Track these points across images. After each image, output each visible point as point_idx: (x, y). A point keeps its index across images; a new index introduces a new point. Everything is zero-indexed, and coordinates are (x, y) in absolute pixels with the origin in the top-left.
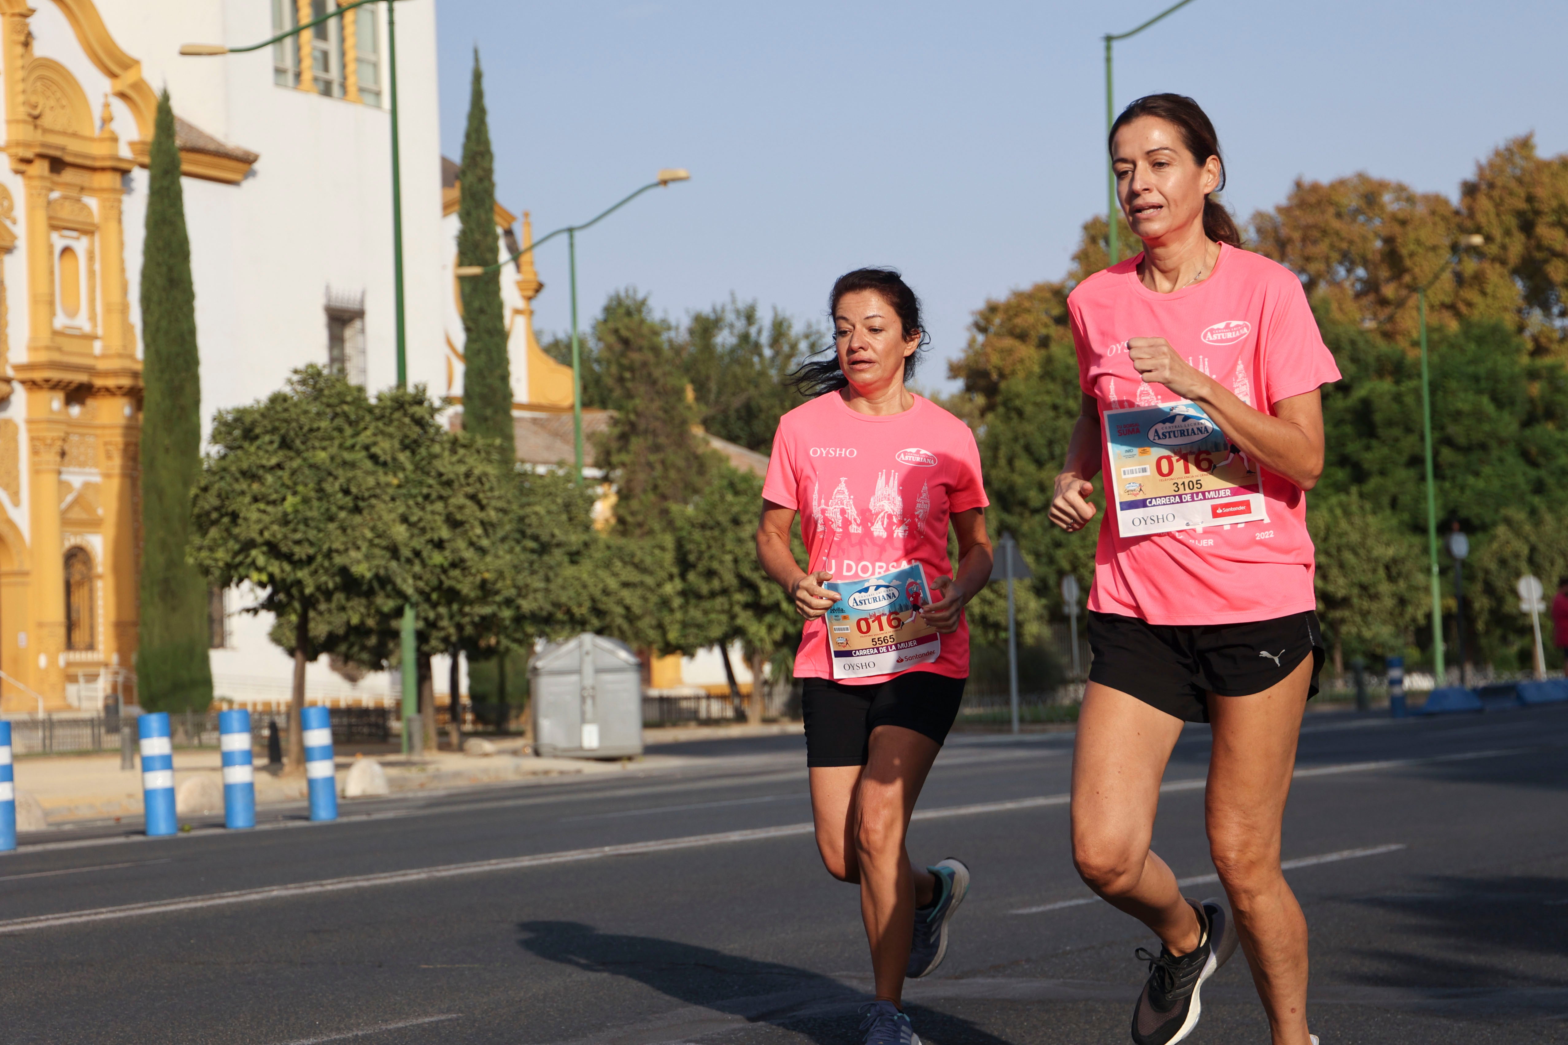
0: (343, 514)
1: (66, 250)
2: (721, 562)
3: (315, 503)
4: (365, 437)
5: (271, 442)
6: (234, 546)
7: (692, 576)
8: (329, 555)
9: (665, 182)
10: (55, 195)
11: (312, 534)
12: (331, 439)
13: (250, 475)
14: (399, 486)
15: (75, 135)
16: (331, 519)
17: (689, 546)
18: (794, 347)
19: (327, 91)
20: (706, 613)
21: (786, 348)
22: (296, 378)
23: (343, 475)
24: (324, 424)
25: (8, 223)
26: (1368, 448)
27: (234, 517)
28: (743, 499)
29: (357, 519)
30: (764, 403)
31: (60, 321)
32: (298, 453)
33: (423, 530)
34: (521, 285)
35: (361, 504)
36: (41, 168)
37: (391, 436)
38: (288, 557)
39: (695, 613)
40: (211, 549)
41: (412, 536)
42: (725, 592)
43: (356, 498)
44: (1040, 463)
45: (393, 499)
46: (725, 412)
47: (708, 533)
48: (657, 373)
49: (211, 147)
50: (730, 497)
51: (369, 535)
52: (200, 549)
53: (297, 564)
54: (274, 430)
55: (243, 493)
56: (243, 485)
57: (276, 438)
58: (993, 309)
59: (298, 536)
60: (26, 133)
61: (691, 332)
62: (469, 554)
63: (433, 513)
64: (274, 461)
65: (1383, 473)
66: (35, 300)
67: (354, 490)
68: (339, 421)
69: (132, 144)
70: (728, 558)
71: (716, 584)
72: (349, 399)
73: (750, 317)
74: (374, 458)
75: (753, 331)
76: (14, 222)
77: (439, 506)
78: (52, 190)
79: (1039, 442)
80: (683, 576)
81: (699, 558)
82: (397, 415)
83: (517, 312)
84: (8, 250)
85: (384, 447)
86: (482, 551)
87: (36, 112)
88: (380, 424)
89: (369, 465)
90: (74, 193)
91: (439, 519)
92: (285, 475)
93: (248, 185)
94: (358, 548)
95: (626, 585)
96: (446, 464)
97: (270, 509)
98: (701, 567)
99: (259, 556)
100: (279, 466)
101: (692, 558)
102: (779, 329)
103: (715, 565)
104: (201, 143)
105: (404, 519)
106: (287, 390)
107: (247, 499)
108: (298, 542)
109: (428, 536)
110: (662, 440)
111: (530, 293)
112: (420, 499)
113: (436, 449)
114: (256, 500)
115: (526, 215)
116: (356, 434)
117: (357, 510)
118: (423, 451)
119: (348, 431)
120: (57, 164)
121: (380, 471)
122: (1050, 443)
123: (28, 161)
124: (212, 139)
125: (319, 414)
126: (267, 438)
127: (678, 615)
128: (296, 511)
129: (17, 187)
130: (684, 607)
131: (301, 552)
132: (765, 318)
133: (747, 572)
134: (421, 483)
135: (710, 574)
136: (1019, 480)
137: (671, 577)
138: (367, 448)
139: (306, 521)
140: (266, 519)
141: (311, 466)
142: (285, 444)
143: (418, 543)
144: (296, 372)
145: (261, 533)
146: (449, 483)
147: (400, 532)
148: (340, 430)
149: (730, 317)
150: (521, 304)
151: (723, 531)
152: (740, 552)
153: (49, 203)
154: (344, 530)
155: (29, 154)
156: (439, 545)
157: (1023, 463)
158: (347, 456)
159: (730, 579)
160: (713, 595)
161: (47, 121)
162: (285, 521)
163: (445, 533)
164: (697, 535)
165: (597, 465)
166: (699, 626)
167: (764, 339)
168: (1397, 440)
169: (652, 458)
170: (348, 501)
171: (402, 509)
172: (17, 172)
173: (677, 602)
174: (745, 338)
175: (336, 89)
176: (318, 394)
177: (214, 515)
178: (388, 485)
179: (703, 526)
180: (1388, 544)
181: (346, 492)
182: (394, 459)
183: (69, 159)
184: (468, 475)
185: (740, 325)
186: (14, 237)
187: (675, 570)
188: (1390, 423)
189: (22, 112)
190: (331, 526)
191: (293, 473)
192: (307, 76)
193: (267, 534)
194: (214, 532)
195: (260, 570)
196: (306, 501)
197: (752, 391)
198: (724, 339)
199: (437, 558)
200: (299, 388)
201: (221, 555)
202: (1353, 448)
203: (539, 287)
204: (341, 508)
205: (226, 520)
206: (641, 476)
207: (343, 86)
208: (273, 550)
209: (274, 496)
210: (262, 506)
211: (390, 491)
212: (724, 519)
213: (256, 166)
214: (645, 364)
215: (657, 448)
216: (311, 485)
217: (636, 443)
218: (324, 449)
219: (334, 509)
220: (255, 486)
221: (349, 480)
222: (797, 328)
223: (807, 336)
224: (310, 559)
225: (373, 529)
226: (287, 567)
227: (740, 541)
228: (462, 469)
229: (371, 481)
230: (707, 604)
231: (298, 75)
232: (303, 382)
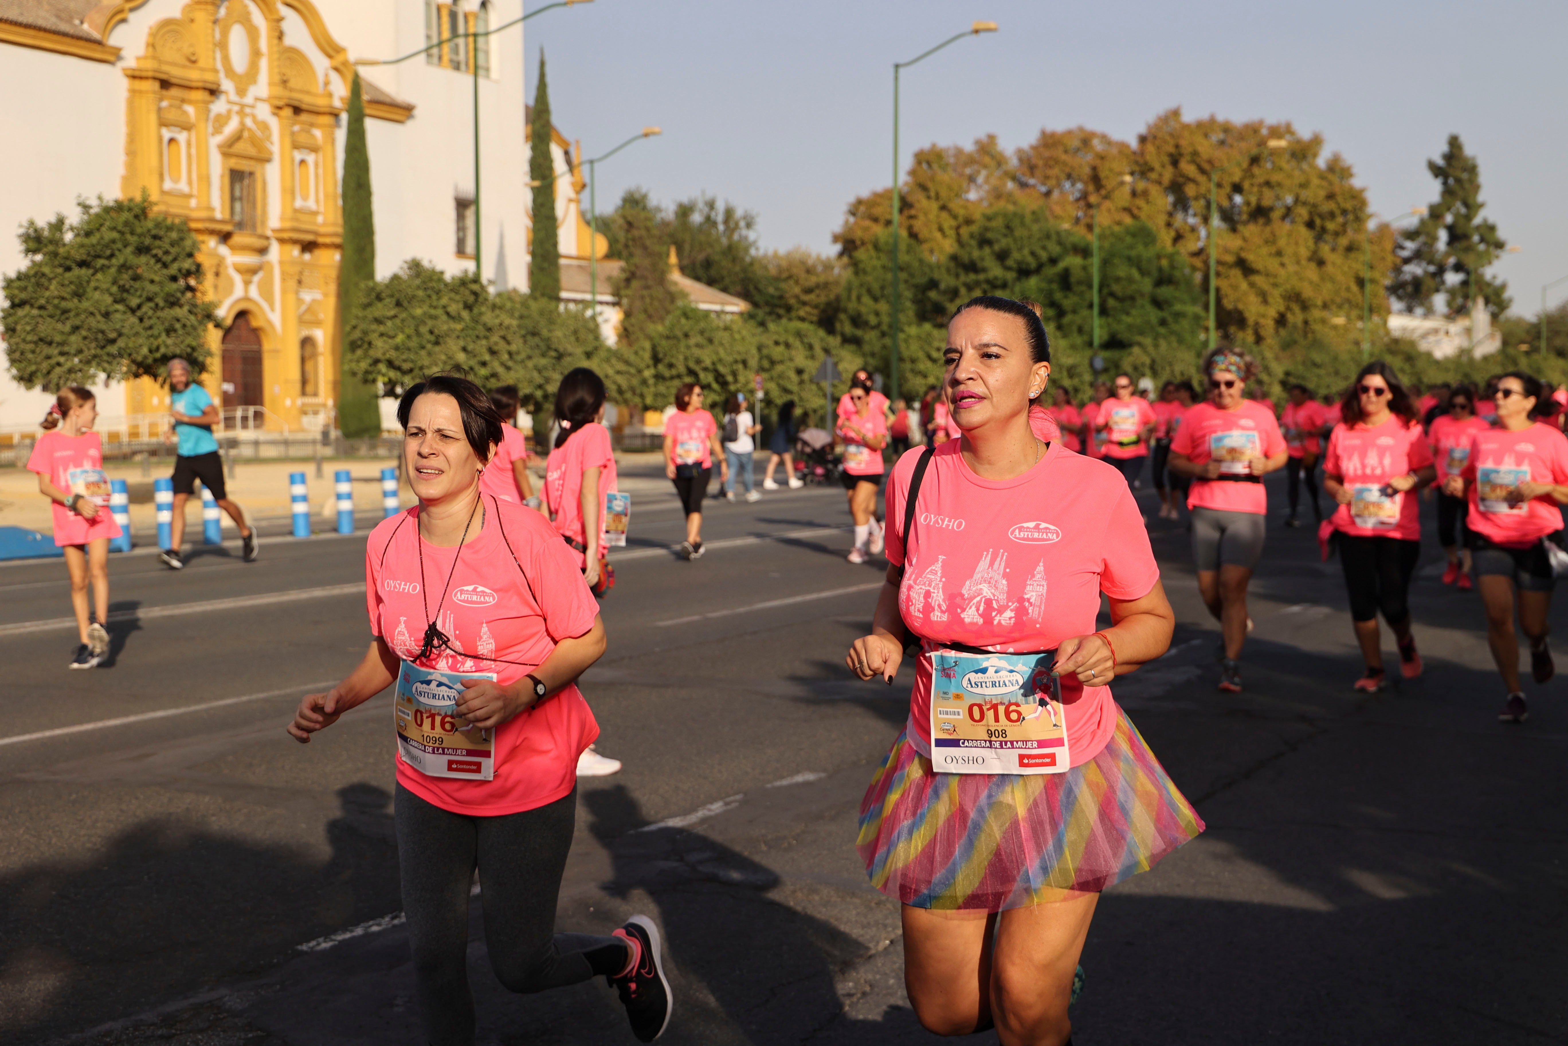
0: (429, 346)
1: (302, 162)
2: (677, 359)
3: (415, 339)
4: (444, 301)
5: (390, 303)
6: (369, 361)
7: (661, 367)
8: (421, 368)
9: (646, 135)
10: (296, 128)
11: (412, 356)
12: (424, 301)
13: (378, 321)
14: (463, 330)
15: (308, 93)
16: (423, 347)
17: (659, 349)
18: (737, 224)
19: (457, 67)
20: (668, 388)
21: (732, 225)
22: (405, 266)
23: (430, 323)
24: (420, 293)
25: (268, 145)
26: (1066, 297)
27: (370, 344)
28: (691, 322)
29: (437, 349)
30: (717, 258)
31: (299, 203)
32: (406, 309)
33: (475, 356)
34: (573, 184)
35: (441, 340)
36: (288, 112)
37: (458, 302)
38: (399, 369)
39: (662, 388)
40: (358, 361)
41: (468, 359)
42: (679, 376)
43: (438, 337)
44: (876, 299)
45: (458, 337)
46: (693, 264)
47: (671, 342)
48: (648, 242)
49: (388, 100)
50: (683, 321)
51: (443, 357)
52: (351, 361)
53: (404, 373)
54: (392, 296)
55: (374, 331)
56: (374, 327)
57: (394, 301)
58: (859, 202)
59: (404, 357)
60: (279, 91)
61: (676, 214)
62: (500, 370)
63: (482, 346)
64: (392, 313)
65: (1074, 312)
66: (284, 190)
67: (436, 331)
68: (429, 292)
69: (342, 99)
70: (681, 357)
71: (674, 372)
72: (435, 278)
73: (711, 205)
74: (448, 314)
75: (713, 214)
76: (272, 143)
77: (484, 342)
78: (294, 124)
79: (876, 287)
80: (655, 365)
81: (665, 355)
82: (462, 289)
83: (570, 200)
84: (268, 160)
85: (453, 308)
86: (508, 368)
87: (285, 78)
88: (452, 295)
89: (444, 317)
90: (307, 127)
91: (484, 350)
92: (397, 321)
93: (410, 124)
94: (436, 365)
95: (618, 372)
96: (489, 318)
97: (390, 341)
98: (666, 361)
99: (382, 367)
100: (395, 316)
101: (661, 356)
102: (729, 213)
103: (674, 361)
104: (382, 98)
105: (464, 349)
106: (401, 273)
107: (376, 335)
108: (405, 361)
109: (478, 358)
110: (650, 282)
111: (578, 188)
112: (474, 338)
113: (483, 309)
114: (382, 335)
115: (577, 142)
116: (439, 299)
117: (437, 343)
118: (475, 311)
119: (434, 297)
120: (297, 110)
121: (451, 322)
122: (882, 288)
123: (279, 108)
124: (388, 96)
125: (418, 288)
126: (388, 300)
127: (652, 389)
128: (403, 343)
129: (274, 124)
130: (656, 385)
131: (406, 366)
132: (720, 206)
133: (692, 365)
134: (474, 329)
135: (671, 366)
136: (863, 310)
137: (648, 367)
138: (444, 307)
139: (409, 349)
140: (387, 346)
141: (413, 318)
142: (398, 304)
143: (473, 362)
144: (406, 262)
145: (384, 354)
146: (489, 330)
147: (461, 357)
148: (429, 297)
149: (701, 205)
150: (572, 195)
151: (679, 340)
152: (688, 353)
153: (293, 134)
154: (429, 354)
155: (281, 103)
156: (484, 364)
157: (866, 299)
158: (433, 312)
159: (682, 369)
160: (672, 378)
161: (292, 84)
162: (397, 348)
163: (487, 357)
164: (664, 343)
165: (613, 295)
166: (664, 396)
167: (720, 218)
168: (1082, 293)
169: (645, 293)
170: (432, 338)
171: (462, 343)
172: (275, 114)
173: (651, 381)
174: (708, 218)
175: (463, 67)
176: (418, 275)
177: (359, 343)
178: (455, 330)
179: (668, 338)
180: (1069, 356)
181: (431, 332)
182: (459, 314)
183: (304, 106)
184: (501, 325)
185: (706, 210)
186: (271, 153)
187: (651, 362)
188: (1080, 283)
189: (277, 78)
190: (423, 353)
191: (403, 321)
192: (446, 58)
193: (388, 356)
194: (359, 352)
195: (384, 375)
196: (409, 337)
197: (709, 250)
198: (697, 218)
199: (483, 372)
200: (408, 271)
201: (364, 365)
202: (1058, 296)
203: (584, 186)
204: (429, 342)
205: (366, 346)
206: (638, 304)
207: (467, 64)
208: (390, 364)
209: (391, 333)
210: (385, 338)
211: (457, 333)
212: (679, 334)
213: (416, 112)
214: (641, 238)
215: (647, 287)
216: (413, 327)
217: (635, 284)
218: (420, 307)
219: (424, 343)
220: (382, 328)
221: (434, 327)
222: (739, 213)
223: (745, 218)
224: (411, 371)
225: (446, 355)
226: (399, 374)
227: (688, 347)
228: (497, 321)
229: (445, 327)
230: (668, 383)
231: (440, 58)
232: (409, 268)
